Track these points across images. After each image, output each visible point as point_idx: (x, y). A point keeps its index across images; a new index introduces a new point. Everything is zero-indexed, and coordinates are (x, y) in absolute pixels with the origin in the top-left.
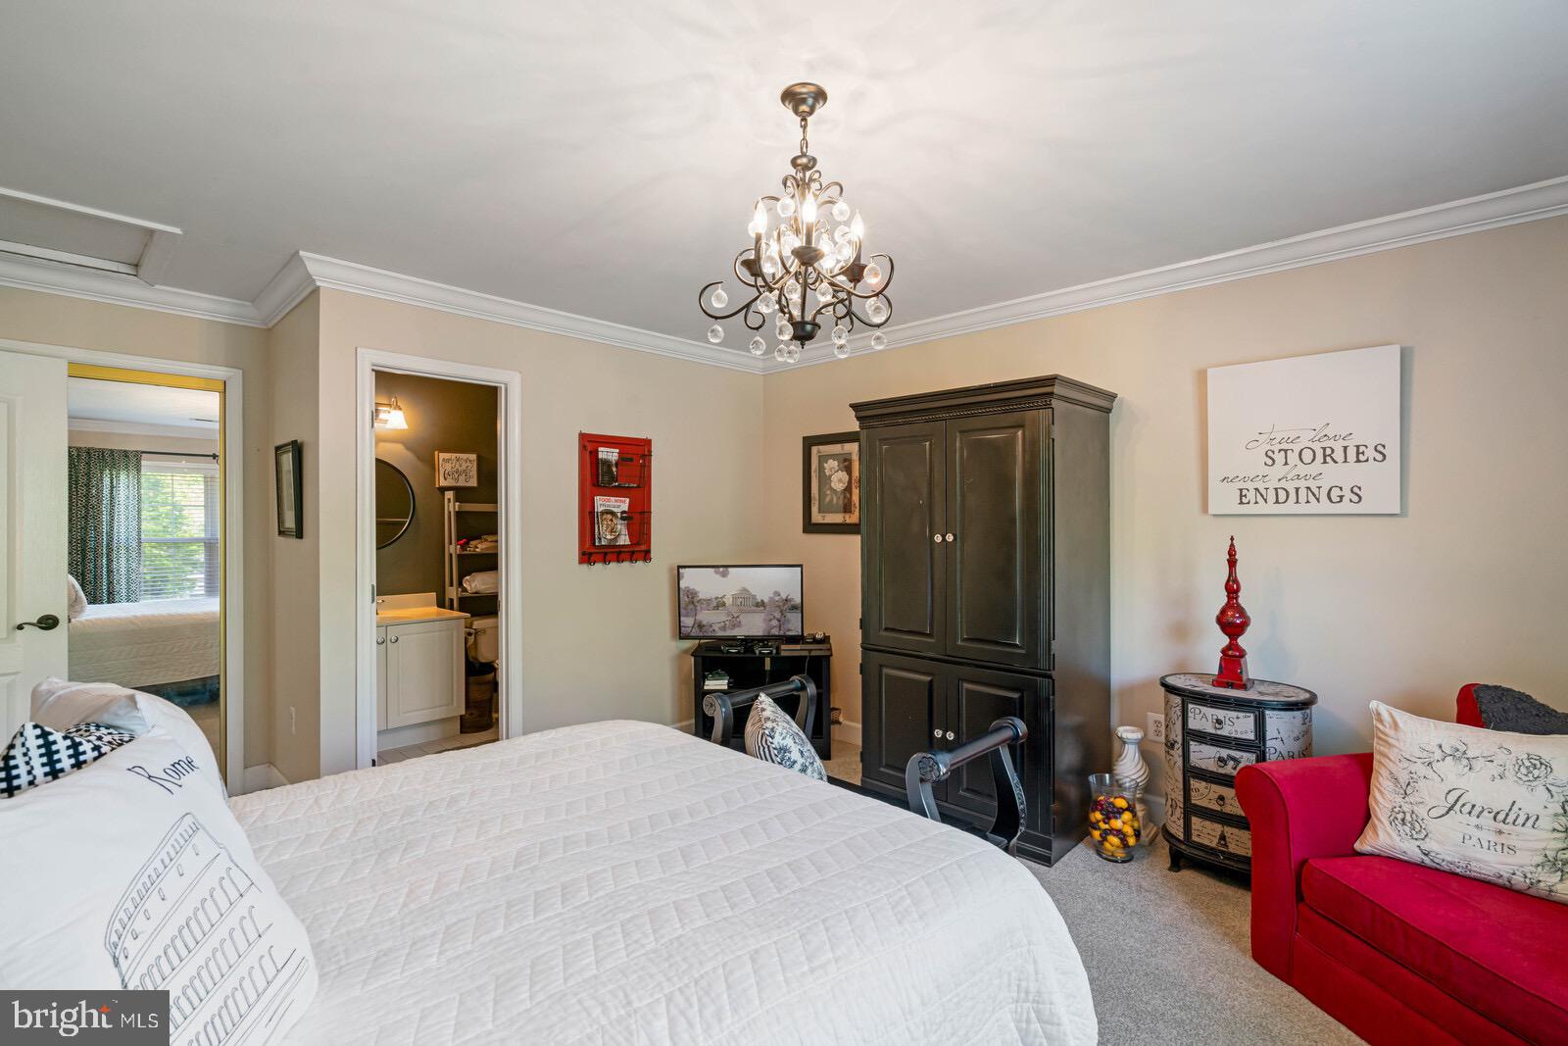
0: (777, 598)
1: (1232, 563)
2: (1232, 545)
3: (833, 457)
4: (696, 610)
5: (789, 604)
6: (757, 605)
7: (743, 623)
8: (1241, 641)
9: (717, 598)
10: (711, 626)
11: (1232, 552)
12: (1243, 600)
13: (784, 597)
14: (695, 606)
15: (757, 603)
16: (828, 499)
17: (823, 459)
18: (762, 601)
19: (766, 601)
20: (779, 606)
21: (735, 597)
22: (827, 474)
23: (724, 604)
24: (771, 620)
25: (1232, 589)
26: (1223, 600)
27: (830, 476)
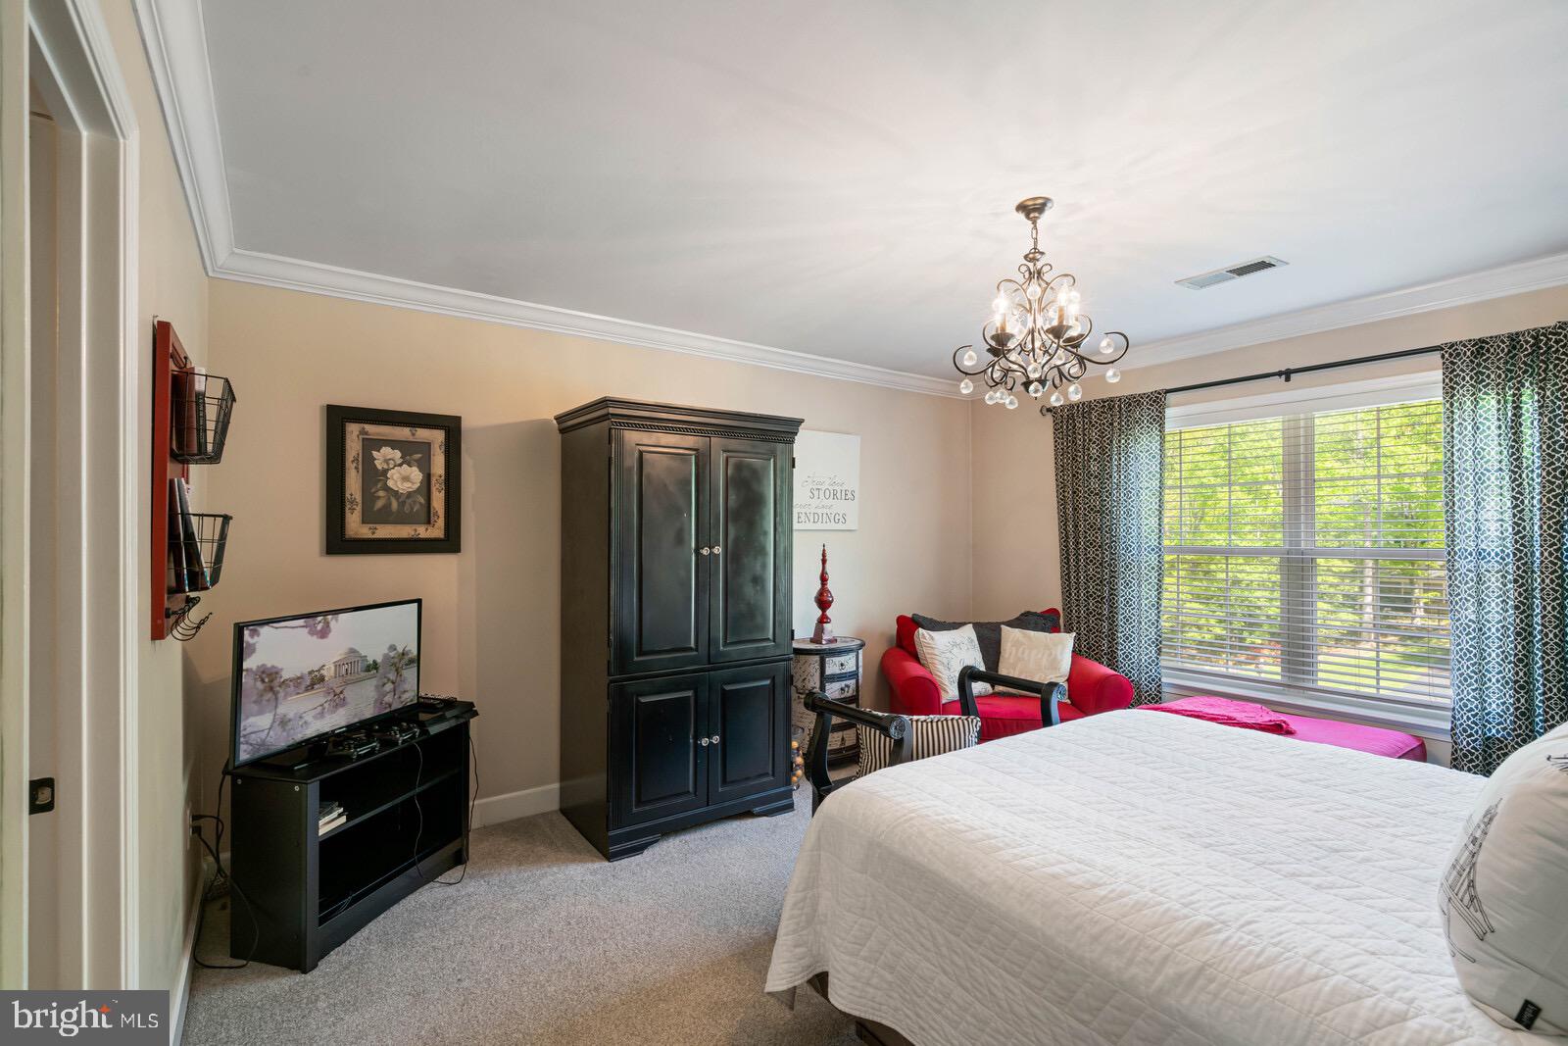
0: (392, 654)
1: (824, 561)
2: (824, 550)
3: (394, 444)
4: (277, 699)
5: (406, 658)
6: (368, 669)
7: (348, 700)
8: (829, 612)
9: (310, 673)
10: (301, 717)
11: (824, 555)
12: (830, 586)
13: (401, 651)
14: (276, 694)
15: (368, 666)
16: (379, 504)
17: (371, 445)
18: (374, 661)
19: (379, 661)
20: (394, 664)
21: (338, 665)
22: (380, 467)
23: (322, 679)
24: (384, 684)
25: (824, 579)
26: (819, 586)
27: (385, 472)
